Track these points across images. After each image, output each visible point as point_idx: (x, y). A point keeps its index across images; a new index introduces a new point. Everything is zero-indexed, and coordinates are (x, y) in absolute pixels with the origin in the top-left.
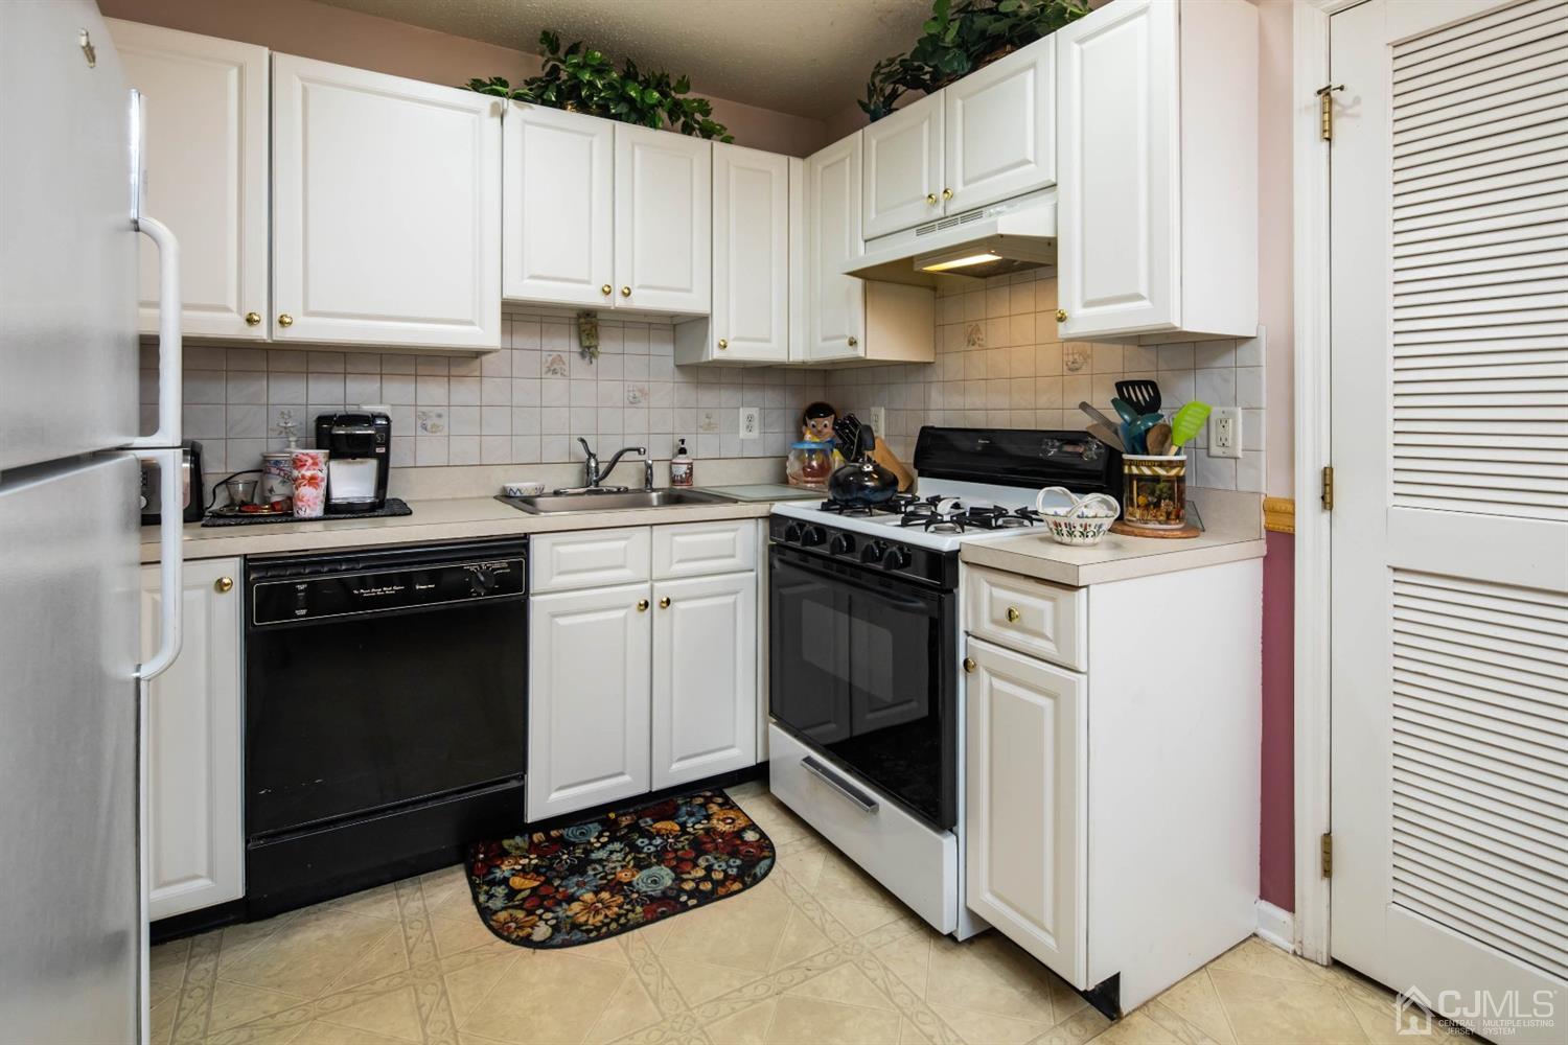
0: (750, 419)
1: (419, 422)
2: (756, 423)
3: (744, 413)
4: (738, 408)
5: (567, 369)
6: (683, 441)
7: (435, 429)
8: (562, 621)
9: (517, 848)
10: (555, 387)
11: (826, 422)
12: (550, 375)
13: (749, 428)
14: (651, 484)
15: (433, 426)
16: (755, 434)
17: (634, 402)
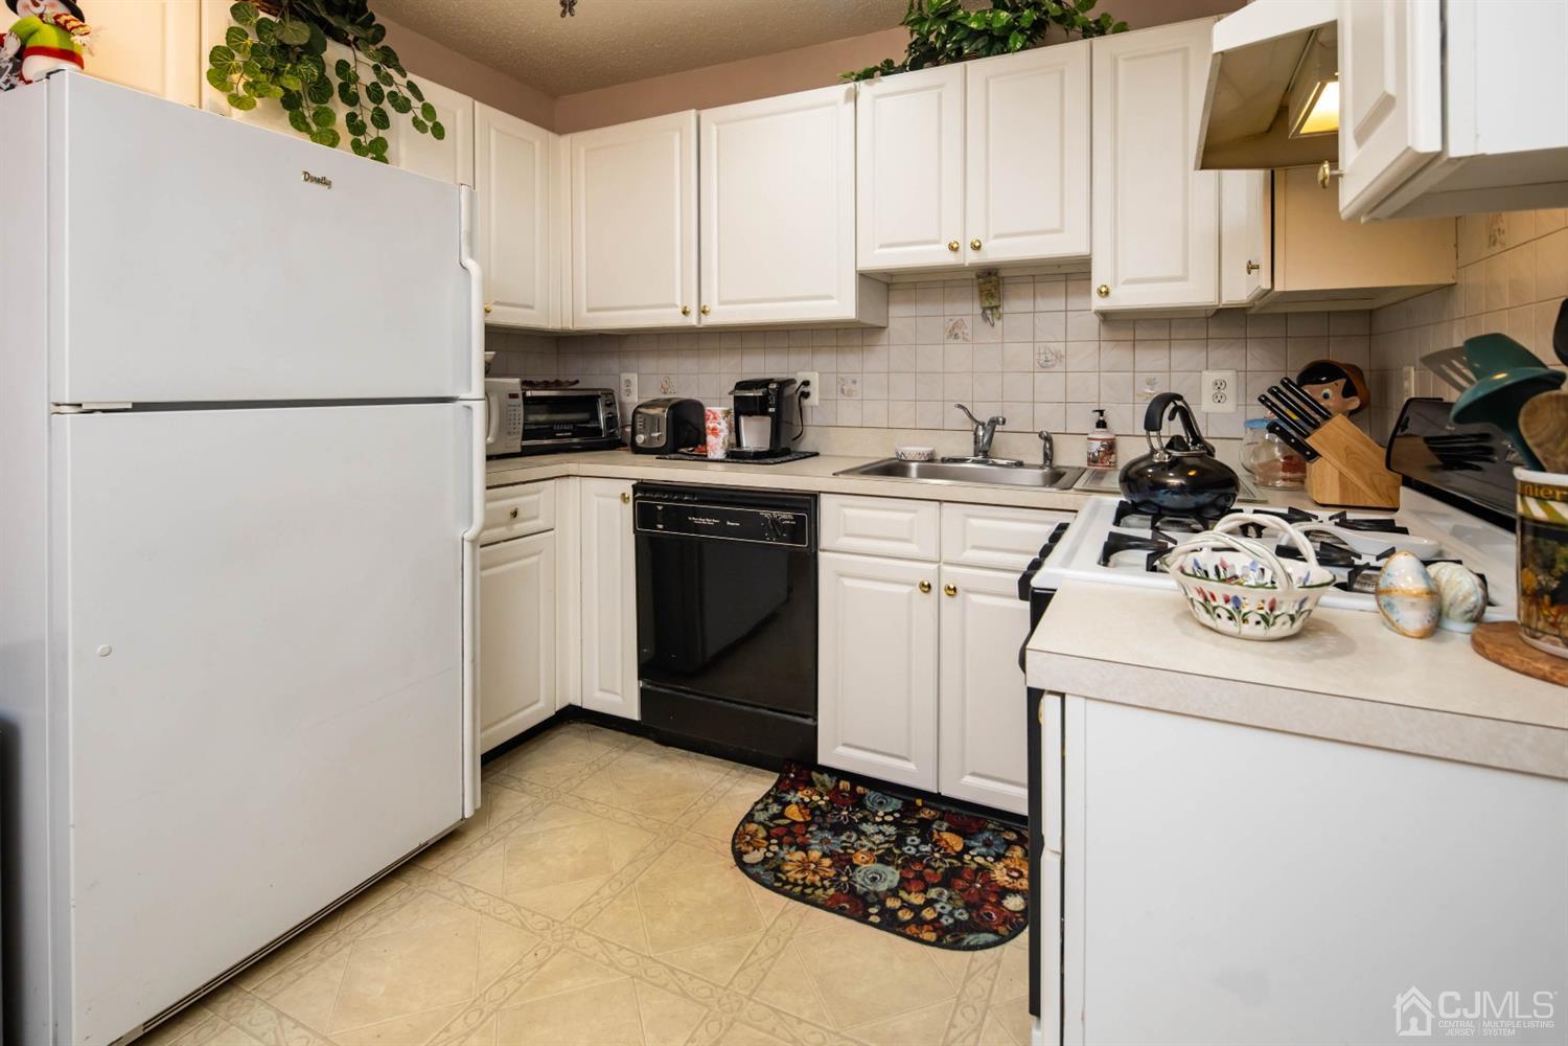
0: (1219, 385)
1: (839, 386)
2: (1230, 391)
3: (1210, 377)
4: (1201, 372)
5: (970, 335)
6: (1101, 412)
7: (850, 393)
8: (848, 582)
9: (823, 785)
10: (957, 352)
11: (1328, 391)
12: (951, 340)
13: (1219, 398)
14: (1051, 461)
15: (849, 391)
16: (1229, 406)
17: (1045, 366)
